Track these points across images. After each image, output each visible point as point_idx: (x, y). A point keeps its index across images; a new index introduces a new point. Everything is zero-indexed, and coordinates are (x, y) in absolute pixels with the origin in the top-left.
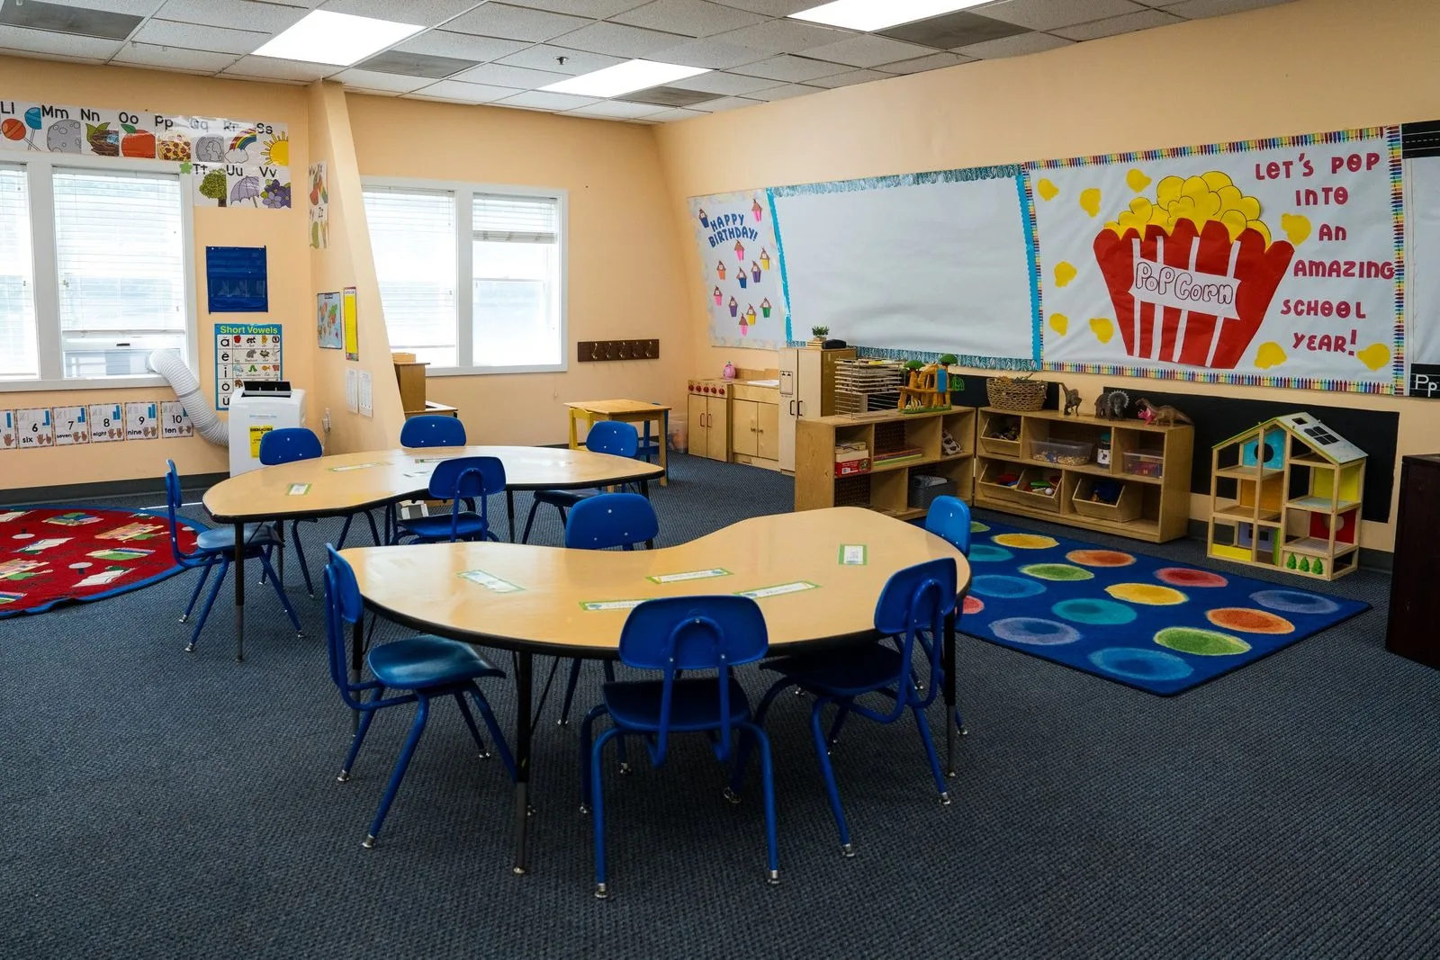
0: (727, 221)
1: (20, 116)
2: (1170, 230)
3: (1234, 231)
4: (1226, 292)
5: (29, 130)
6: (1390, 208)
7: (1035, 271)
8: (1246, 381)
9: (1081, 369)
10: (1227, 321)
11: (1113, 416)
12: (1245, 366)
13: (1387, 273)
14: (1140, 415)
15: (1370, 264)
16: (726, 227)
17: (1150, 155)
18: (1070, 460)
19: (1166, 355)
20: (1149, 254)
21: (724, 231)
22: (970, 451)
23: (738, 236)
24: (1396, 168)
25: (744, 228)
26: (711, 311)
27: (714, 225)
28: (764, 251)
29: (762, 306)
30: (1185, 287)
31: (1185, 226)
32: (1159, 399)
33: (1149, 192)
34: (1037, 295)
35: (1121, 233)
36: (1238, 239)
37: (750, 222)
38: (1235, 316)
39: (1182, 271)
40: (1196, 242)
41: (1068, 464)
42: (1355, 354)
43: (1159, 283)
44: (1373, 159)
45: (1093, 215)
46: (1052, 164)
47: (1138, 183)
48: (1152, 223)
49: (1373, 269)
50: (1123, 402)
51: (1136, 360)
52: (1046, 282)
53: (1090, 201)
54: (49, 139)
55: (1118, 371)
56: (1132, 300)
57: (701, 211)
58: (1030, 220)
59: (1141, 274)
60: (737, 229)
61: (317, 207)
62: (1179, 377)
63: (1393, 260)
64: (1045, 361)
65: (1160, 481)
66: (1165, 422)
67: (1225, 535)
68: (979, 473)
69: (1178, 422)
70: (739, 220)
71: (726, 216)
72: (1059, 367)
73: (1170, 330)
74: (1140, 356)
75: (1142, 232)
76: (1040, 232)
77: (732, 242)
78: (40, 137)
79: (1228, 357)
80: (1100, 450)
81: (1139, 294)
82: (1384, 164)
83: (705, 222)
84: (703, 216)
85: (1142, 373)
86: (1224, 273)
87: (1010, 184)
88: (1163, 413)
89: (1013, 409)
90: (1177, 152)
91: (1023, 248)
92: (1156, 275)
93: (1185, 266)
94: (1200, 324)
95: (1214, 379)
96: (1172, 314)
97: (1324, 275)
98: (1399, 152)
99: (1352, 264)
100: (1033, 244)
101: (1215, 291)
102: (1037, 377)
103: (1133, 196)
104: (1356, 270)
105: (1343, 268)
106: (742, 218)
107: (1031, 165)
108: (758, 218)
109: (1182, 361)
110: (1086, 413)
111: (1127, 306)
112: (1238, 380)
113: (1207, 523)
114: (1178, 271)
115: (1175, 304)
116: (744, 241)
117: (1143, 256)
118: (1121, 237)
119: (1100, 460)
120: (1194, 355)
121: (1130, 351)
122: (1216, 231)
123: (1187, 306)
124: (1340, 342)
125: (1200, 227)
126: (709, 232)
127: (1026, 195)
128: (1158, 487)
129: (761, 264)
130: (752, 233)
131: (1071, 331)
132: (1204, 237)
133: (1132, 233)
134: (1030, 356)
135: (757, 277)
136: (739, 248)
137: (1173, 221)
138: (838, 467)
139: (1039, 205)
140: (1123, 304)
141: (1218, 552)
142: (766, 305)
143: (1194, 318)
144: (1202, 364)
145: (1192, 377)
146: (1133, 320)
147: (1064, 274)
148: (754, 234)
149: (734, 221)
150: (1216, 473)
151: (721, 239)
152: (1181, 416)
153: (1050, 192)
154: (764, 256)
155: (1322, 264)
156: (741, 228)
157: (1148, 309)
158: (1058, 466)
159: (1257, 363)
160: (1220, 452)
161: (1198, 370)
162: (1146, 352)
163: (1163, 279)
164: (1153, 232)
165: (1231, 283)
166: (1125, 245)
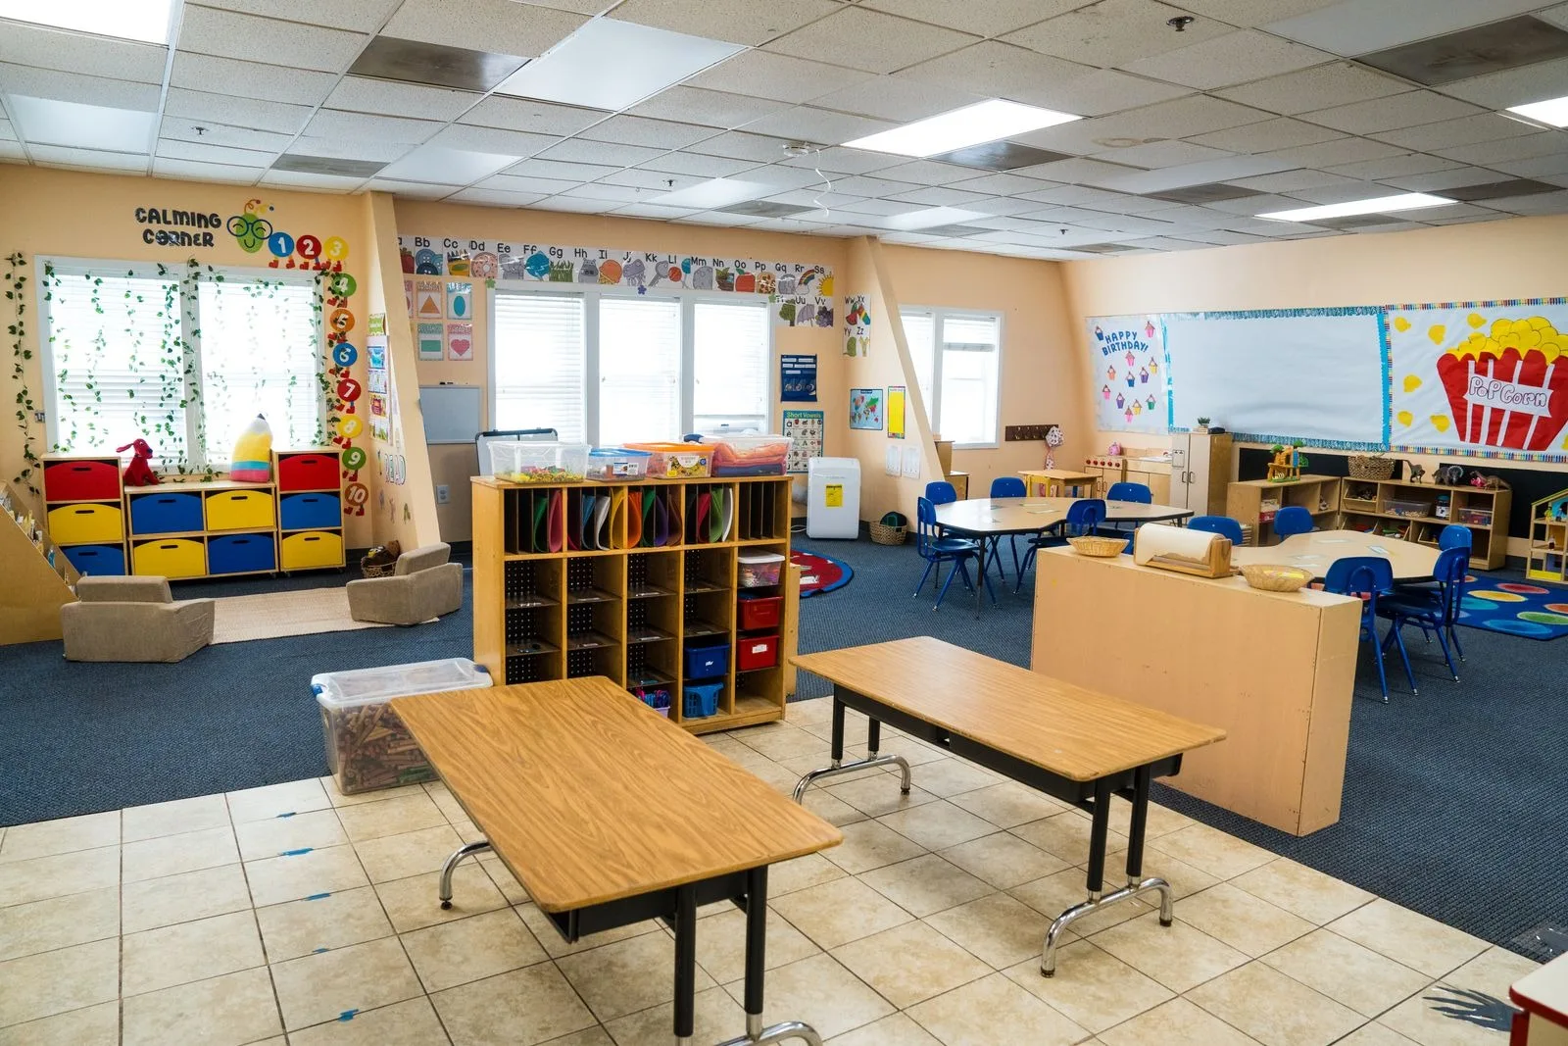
0: (1121, 337)
1: (679, 265)
2: (1499, 356)
3: (1550, 357)
4: (1543, 398)
5: (683, 273)
7: (1387, 381)
8: (1555, 459)
9: (1422, 450)
10: (1541, 419)
11: (1451, 483)
12: (1555, 448)
14: (1473, 482)
16: (1120, 341)
17: (1487, 304)
18: (1415, 514)
19: (1492, 439)
20: (1481, 371)
21: (1117, 344)
22: (1336, 508)
23: (1130, 348)
25: (1136, 342)
26: (1099, 404)
27: (1108, 339)
28: (1153, 360)
29: (1147, 401)
30: (1509, 394)
31: (1511, 354)
32: (1486, 472)
33: (1485, 330)
34: (1388, 398)
35: (1459, 357)
36: (1553, 363)
37: (1142, 339)
38: (1547, 414)
39: (1506, 383)
40: (1519, 365)
41: (1414, 516)
43: (1488, 391)
45: (1438, 343)
46: (1408, 307)
47: (1477, 322)
48: (1485, 350)
50: (1459, 473)
51: (1467, 444)
52: (1396, 389)
53: (1436, 333)
54: (694, 280)
55: (1452, 452)
56: (1465, 403)
57: (1098, 328)
58: (1386, 346)
59: (1474, 384)
60: (1129, 342)
61: (855, 326)
62: (1501, 456)
64: (1393, 444)
65: (1489, 527)
66: (1492, 487)
67: (1537, 564)
68: (1341, 523)
69: (1501, 487)
70: (1132, 336)
71: (1120, 333)
72: (1404, 449)
73: (1495, 424)
74: (1471, 441)
75: (1477, 357)
76: (1393, 354)
77: (1125, 352)
78: (688, 278)
79: (1541, 441)
80: (1438, 507)
81: (1471, 399)
83: (1100, 336)
84: (1098, 332)
85: (1471, 454)
86: (1540, 385)
87: (1372, 320)
88: (1490, 481)
89: (1370, 478)
90: (1509, 303)
91: (1379, 364)
92: (1486, 386)
93: (1511, 381)
94: (1520, 421)
95: (1530, 458)
96: (1497, 413)
100: (1387, 363)
101: (1532, 397)
102: (1387, 456)
103: (1472, 332)
106: (1135, 335)
107: (1392, 307)
108: (1150, 335)
109: (1503, 445)
110: (1428, 481)
111: (1463, 407)
112: (1548, 459)
113: (1526, 559)
114: (1504, 383)
115: (1500, 405)
116: (1135, 352)
117: (1476, 373)
118: (1459, 359)
119: (1438, 514)
120: (1514, 441)
121: (1462, 437)
122: (1535, 358)
123: (1510, 407)
125: (1523, 354)
126: (1104, 343)
127: (1384, 328)
128: (1488, 531)
129: (1149, 370)
130: (1143, 346)
131: (1413, 426)
132: (1526, 361)
133: (1469, 357)
134: (1379, 440)
135: (1144, 379)
136: (1130, 358)
137: (1502, 349)
138: (1262, 515)
139: (1393, 335)
140: (1458, 406)
141: (1533, 575)
142: (1151, 400)
143: (1514, 416)
144: (1520, 447)
145: (1512, 457)
146: (1466, 417)
147: (1411, 384)
148: (1144, 347)
149: (1127, 336)
150: (1534, 521)
151: (1114, 349)
152: (1503, 483)
153: (1404, 326)
154: (1153, 364)
156: (1133, 342)
157: (1478, 410)
158: (1407, 518)
159: (1564, 447)
160: (1537, 507)
161: (1517, 452)
162: (1475, 438)
163: (1492, 388)
164: (1486, 356)
165: (1545, 392)
166: (1463, 365)
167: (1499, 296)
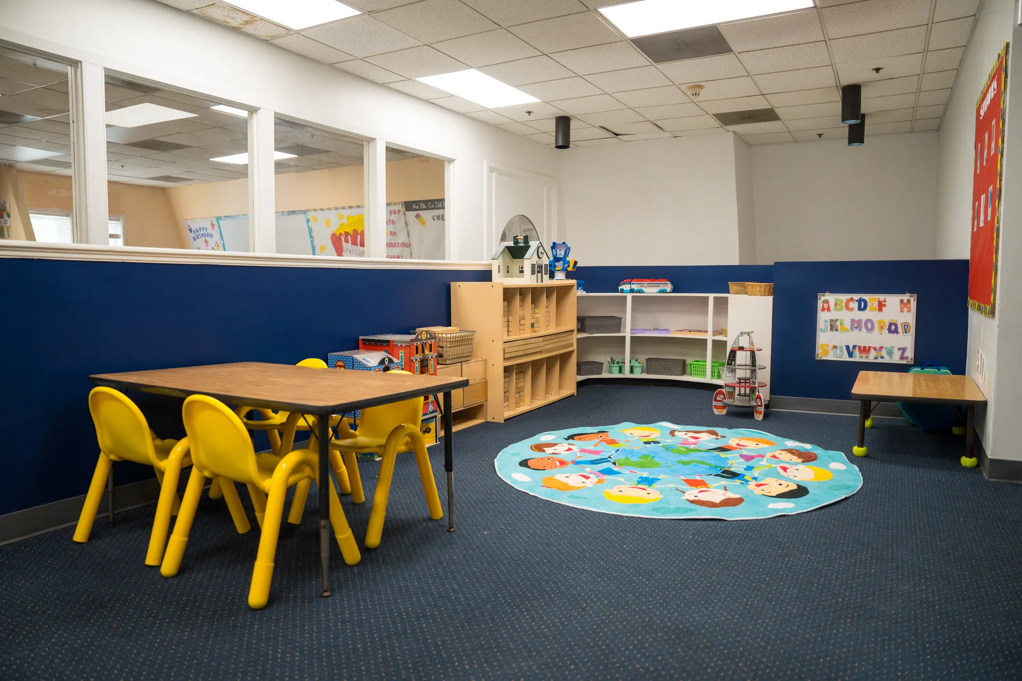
0: (200, 230)
2: (351, 233)
6: (405, 226)
7: (314, 248)
15: (403, 243)
16: (200, 233)
17: (343, 208)
20: (347, 241)
21: (199, 234)
23: (205, 237)
24: (404, 214)
25: (208, 233)
27: (195, 232)
28: (216, 243)
30: (358, 252)
31: (355, 232)
33: (344, 220)
35: (338, 234)
37: (210, 231)
39: (356, 247)
40: (359, 237)
43: (350, 251)
44: (399, 212)
45: (329, 227)
46: (315, 210)
47: (341, 217)
48: (346, 230)
49: (404, 245)
53: (328, 223)
57: (189, 226)
58: (310, 230)
59: (345, 248)
60: (204, 233)
61: (3, 219)
63: (408, 242)
70: (205, 230)
71: (199, 228)
75: (344, 234)
76: (314, 234)
77: (203, 239)
81: (345, 255)
82: (402, 213)
83: (190, 230)
84: (190, 228)
87: (302, 216)
90: (350, 207)
91: (309, 239)
92: (349, 248)
93: (358, 245)
98: (404, 210)
99: (399, 243)
100: (312, 238)
103: (340, 222)
104: (400, 245)
105: (397, 244)
106: (206, 229)
107: (309, 210)
108: (213, 229)
116: (208, 239)
117: (345, 242)
125: (360, 232)
126: (193, 235)
127: (308, 220)
129: (216, 248)
130: (211, 235)
132: (361, 235)
133: (341, 234)
136: (206, 242)
137: (352, 230)
139: (312, 224)
147: (323, 249)
148: (212, 236)
149: (203, 230)
151: (198, 238)
153: (316, 220)
154: (217, 245)
155: (392, 243)
156: (206, 233)
163: (352, 250)
164: (347, 234)
166: (339, 238)
167: (346, 205)
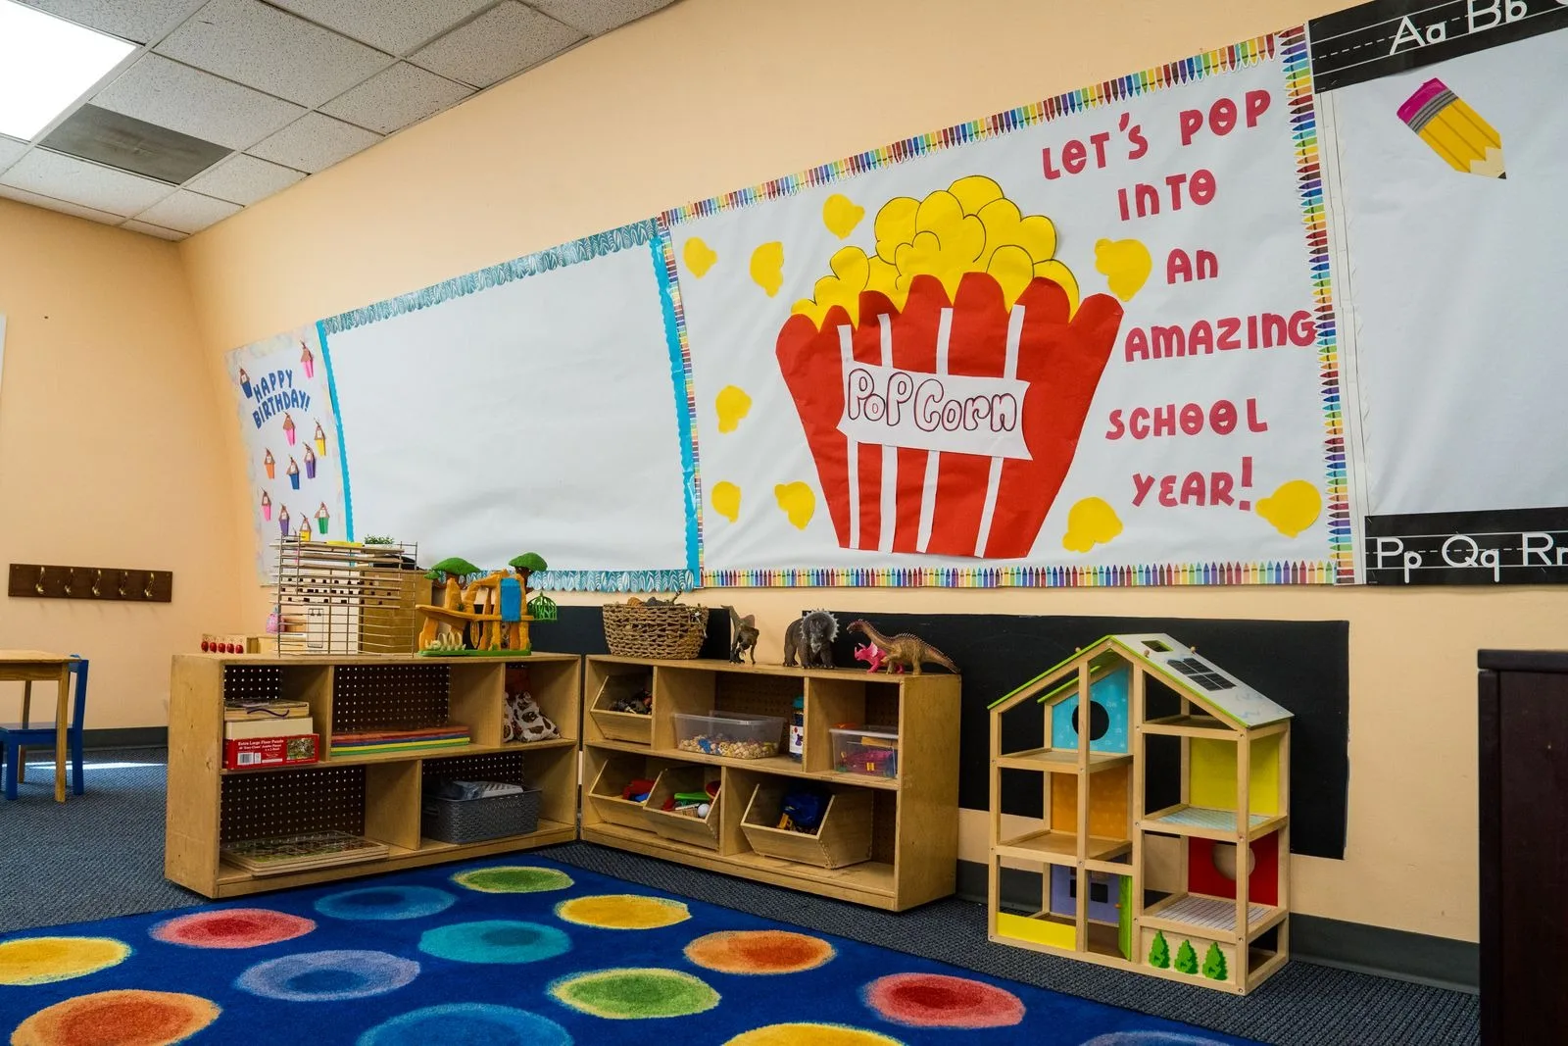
0: (273, 384)
2: (900, 301)
3: (1013, 287)
4: (1005, 407)
6: (1296, 200)
7: (686, 408)
8: (1049, 581)
9: (764, 580)
10: (1010, 465)
11: (813, 661)
12: (1048, 549)
13: (1302, 334)
14: (858, 654)
15: (1269, 319)
16: (273, 394)
17: (860, 163)
18: (739, 748)
19: (905, 542)
20: (868, 352)
21: (270, 400)
22: (570, 735)
23: (288, 406)
24: (1303, 114)
25: (294, 392)
26: (259, 530)
27: (258, 393)
28: (319, 427)
29: (317, 515)
30: (932, 406)
31: (926, 289)
32: (891, 625)
33: (863, 236)
34: (690, 452)
35: (819, 319)
36: (1019, 302)
37: (301, 383)
38: (1025, 455)
39: (925, 376)
40: (947, 316)
41: (736, 756)
42: (1252, 506)
43: (886, 405)
44: (1258, 102)
45: (771, 294)
46: (704, 209)
47: (843, 218)
48: (870, 288)
49: (1275, 329)
50: (826, 631)
51: (855, 557)
52: (704, 427)
53: (766, 266)
55: (825, 580)
56: (842, 443)
57: (242, 372)
58: (675, 319)
59: (855, 391)
60: (285, 394)
62: (928, 580)
63: (1311, 307)
64: (707, 571)
65: (894, 784)
66: (903, 666)
67: (1022, 893)
68: (588, 779)
69: (929, 667)
70: (287, 379)
71: (272, 375)
72: (728, 579)
73: (909, 492)
74: (862, 546)
75: (854, 311)
76: (690, 338)
77: (282, 415)
79: (1014, 537)
80: (792, 728)
81: (855, 430)
82: (1280, 110)
83: (247, 388)
84: (244, 380)
85: (865, 580)
86: (998, 371)
87: (641, 256)
88: (898, 648)
89: (636, 654)
90: (905, 149)
92: (881, 390)
93: (932, 370)
94: (963, 473)
95: (992, 581)
96: (913, 460)
97: (1181, 353)
98: (1307, 80)
99: (1232, 324)
100: (680, 357)
101: (982, 406)
102: (688, 600)
103: (835, 247)
104: (1242, 335)
105: (1217, 333)
106: (290, 376)
107: (669, 217)
108: (310, 373)
109: (932, 549)
110: (767, 656)
111: (836, 454)
112: (1035, 579)
113: (986, 867)
114: (919, 377)
115: (915, 440)
116: (295, 412)
117: (857, 357)
118: (819, 325)
119: (794, 748)
120: (953, 539)
121: (844, 539)
122: (980, 291)
123: (938, 443)
124: (1222, 484)
125: (951, 289)
126: (253, 404)
127: (667, 273)
128: (894, 793)
129: (316, 448)
130: (303, 397)
131: (746, 512)
132: (959, 308)
133: (838, 315)
134: (682, 563)
135: (312, 473)
136: (290, 426)
137: (906, 282)
138: (229, 749)
139: (690, 291)
140: (827, 449)
141: (1009, 930)
142: (323, 515)
143: (951, 463)
144: (969, 553)
145: (953, 580)
146: (846, 480)
147: (733, 406)
148: (305, 401)
149: (282, 381)
150: (999, 761)
151: (268, 414)
152: (936, 656)
153: (704, 259)
154: (320, 436)
155: (1176, 330)
156: (289, 392)
157: (871, 453)
158: (715, 760)
159: (1069, 542)
160: (1004, 716)
161: (963, 565)
162: (870, 540)
163: (894, 396)
164: (874, 304)
165: (1011, 388)
166: (827, 341)
167: (879, 141)
